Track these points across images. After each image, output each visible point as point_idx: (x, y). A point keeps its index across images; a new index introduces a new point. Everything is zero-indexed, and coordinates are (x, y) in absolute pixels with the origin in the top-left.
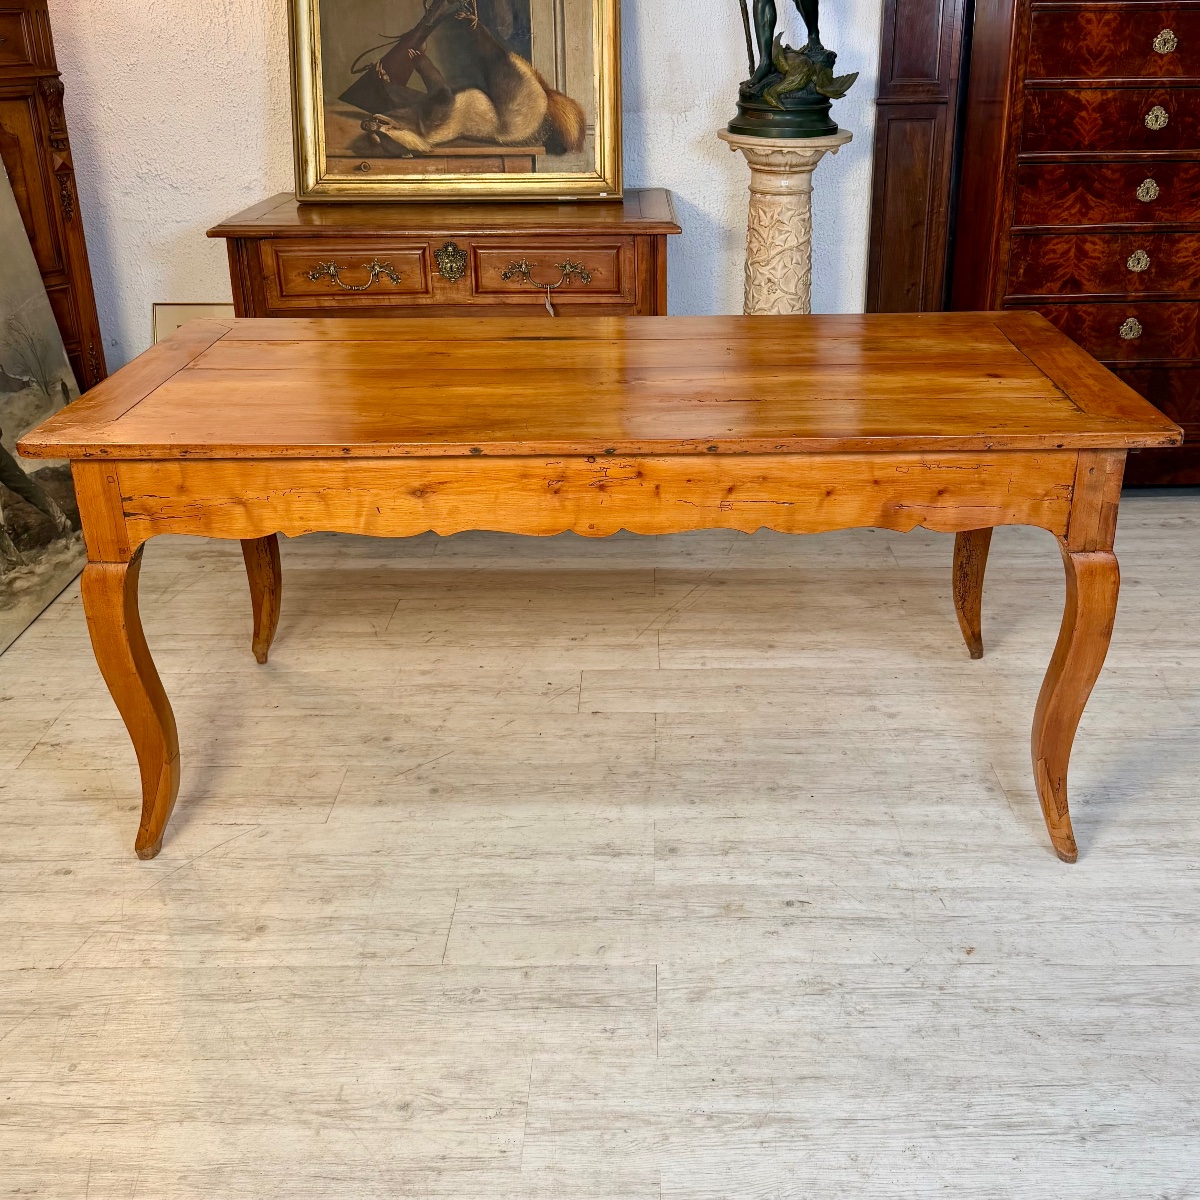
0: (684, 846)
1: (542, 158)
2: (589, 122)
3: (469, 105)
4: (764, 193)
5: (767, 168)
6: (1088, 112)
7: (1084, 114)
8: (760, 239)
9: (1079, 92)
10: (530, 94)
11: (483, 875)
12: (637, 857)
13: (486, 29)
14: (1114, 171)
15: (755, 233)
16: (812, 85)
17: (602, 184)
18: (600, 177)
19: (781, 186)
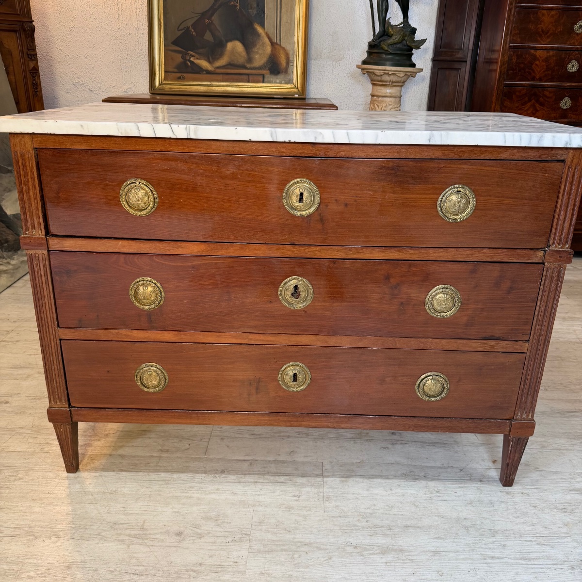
1: (268, 76)
2: (291, 59)
3: (234, 49)
4: (378, 96)
5: (380, 83)
6: (539, 61)
7: (537, 62)
9: (536, 51)
10: (263, 44)
13: (244, 11)
14: (550, 92)
16: (405, 42)
17: (296, 90)
18: (295, 87)
19: (387, 93)
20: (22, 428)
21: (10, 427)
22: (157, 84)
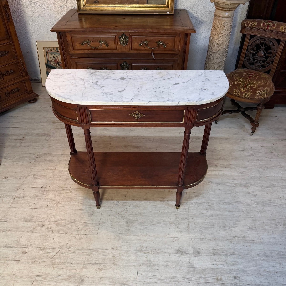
0: (202, 251)
4: (220, 17)
5: (222, 9)
8: (216, 31)
11: (144, 261)
12: (188, 255)
15: (215, 29)
17: (167, 9)
18: (167, 6)
19: (226, 15)
20: (37, 276)
21: (30, 275)
22: (82, 6)
